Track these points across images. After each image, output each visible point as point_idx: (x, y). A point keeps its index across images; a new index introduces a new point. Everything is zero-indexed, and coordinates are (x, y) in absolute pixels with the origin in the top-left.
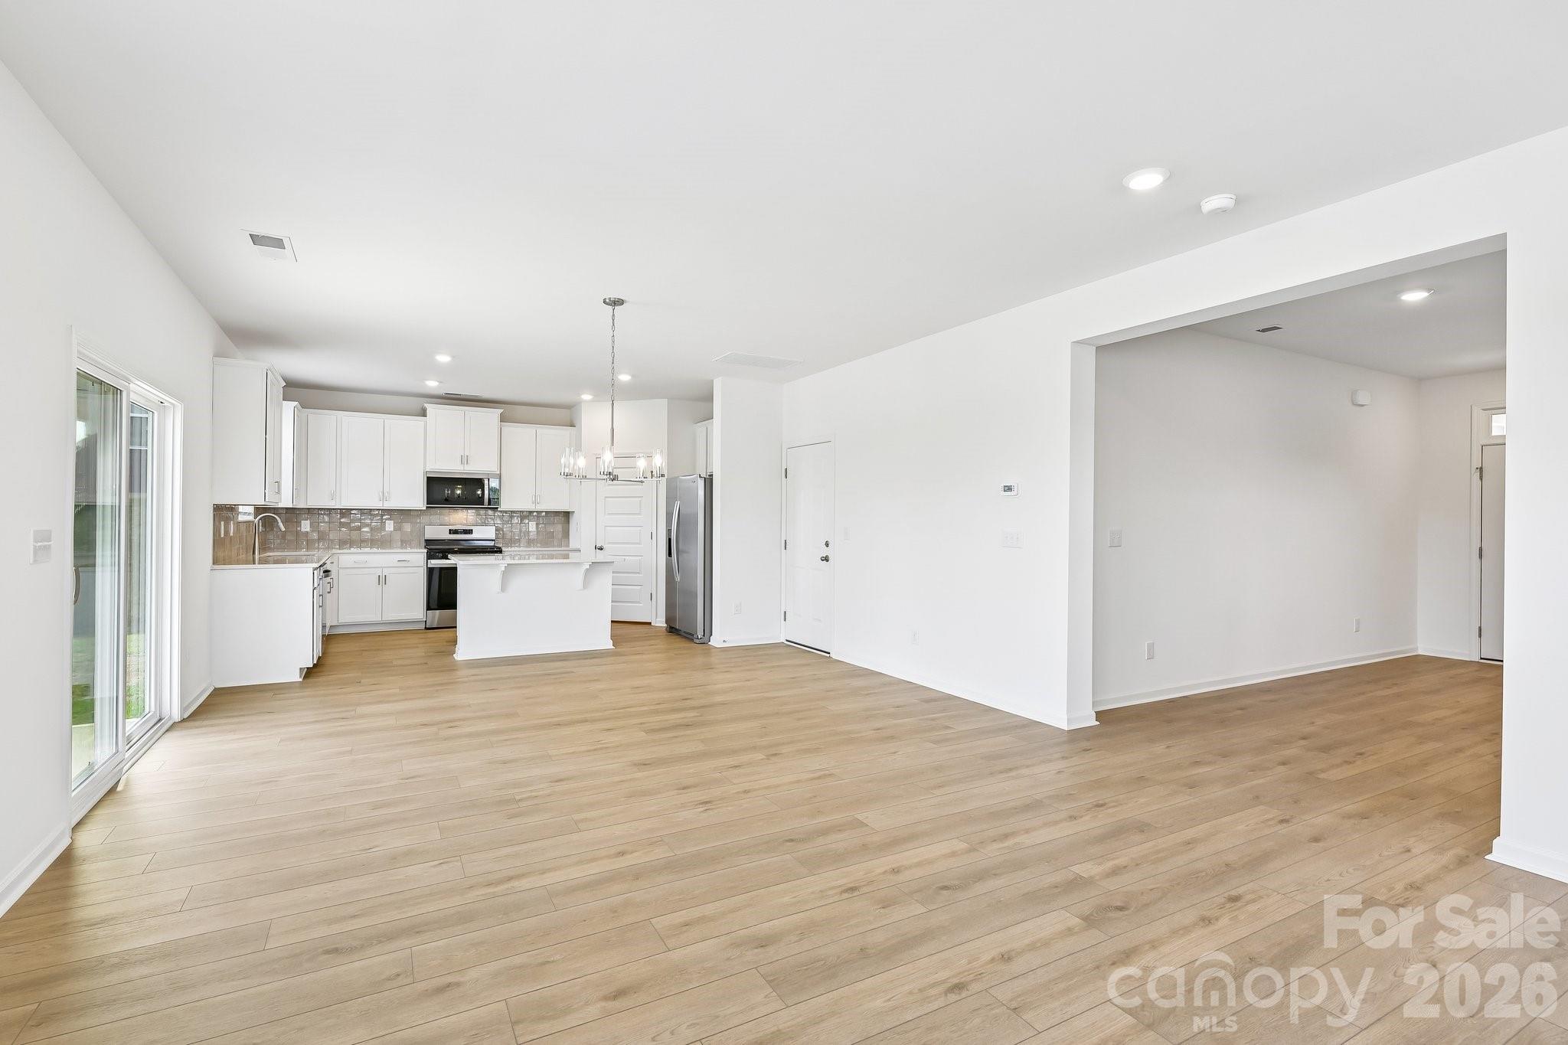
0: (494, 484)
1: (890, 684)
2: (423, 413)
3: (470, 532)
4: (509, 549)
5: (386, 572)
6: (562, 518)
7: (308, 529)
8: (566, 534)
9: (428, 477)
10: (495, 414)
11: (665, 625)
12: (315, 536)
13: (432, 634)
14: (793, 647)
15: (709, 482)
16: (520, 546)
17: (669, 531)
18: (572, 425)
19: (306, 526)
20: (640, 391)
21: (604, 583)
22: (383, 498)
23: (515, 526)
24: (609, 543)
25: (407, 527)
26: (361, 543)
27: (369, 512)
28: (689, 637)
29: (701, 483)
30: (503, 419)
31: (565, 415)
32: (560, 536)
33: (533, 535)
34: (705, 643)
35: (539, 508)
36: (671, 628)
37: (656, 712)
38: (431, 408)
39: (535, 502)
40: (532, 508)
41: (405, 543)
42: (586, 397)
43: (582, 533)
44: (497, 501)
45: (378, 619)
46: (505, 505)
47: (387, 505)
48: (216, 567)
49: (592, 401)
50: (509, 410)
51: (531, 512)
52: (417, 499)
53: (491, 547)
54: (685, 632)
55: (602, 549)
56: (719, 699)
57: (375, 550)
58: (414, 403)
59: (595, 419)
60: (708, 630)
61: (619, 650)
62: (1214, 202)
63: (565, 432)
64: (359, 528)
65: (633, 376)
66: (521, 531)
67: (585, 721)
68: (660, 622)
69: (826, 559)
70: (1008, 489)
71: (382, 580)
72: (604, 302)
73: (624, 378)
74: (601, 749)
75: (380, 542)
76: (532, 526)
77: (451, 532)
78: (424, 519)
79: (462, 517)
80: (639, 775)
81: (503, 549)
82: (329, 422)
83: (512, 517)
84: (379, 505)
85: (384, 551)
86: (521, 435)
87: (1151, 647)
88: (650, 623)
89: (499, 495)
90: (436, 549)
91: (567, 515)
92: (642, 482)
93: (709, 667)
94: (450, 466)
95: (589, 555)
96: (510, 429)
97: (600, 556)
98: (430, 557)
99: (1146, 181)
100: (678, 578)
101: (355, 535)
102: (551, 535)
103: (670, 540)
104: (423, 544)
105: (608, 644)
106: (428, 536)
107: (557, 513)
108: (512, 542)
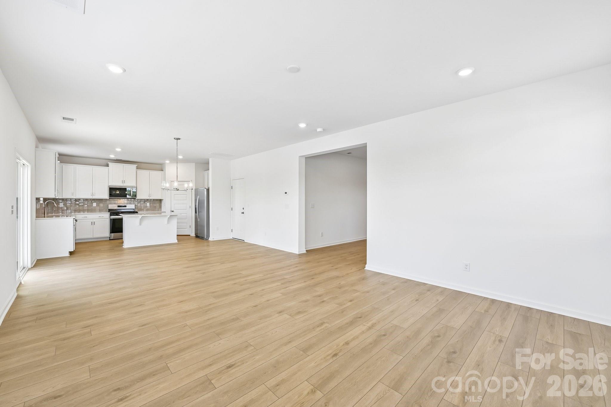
0: (134, 190)
1: (259, 247)
2: (107, 165)
3: (125, 206)
4: (140, 212)
5: (94, 220)
6: (159, 202)
7: (62, 206)
8: (160, 207)
9: (110, 188)
10: (134, 166)
11: (195, 235)
12: (65, 208)
13: (112, 241)
14: (234, 240)
15: (208, 190)
16: (144, 211)
17: (196, 205)
18: (162, 170)
19: (61, 205)
20: (186, 161)
21: (174, 222)
22: (92, 195)
23: (142, 205)
24: (176, 210)
25: (101, 205)
26: (84, 211)
27: (87, 200)
28: (202, 238)
29: (206, 190)
30: (137, 168)
31: (160, 167)
32: (158, 207)
33: (148, 207)
34: (207, 239)
35: (151, 198)
36: (197, 236)
37: (191, 257)
38: (110, 164)
39: (149, 196)
40: (148, 198)
41: (100, 211)
42: (167, 162)
43: (166, 206)
44: (136, 196)
45: (92, 237)
46: (139, 197)
47: (94, 197)
48: (37, 219)
49: (169, 163)
50: (140, 165)
51: (148, 200)
52: (106, 196)
53: (133, 212)
54: (201, 237)
55: (173, 212)
56: (210, 253)
57: (89, 213)
58: (104, 162)
59: (171, 169)
60: (208, 236)
61: (179, 243)
62: (319, 130)
63: (160, 173)
64: (83, 206)
65: (183, 157)
66: (144, 206)
67: (170, 260)
68: (193, 234)
69: (243, 213)
70: (286, 193)
71: (93, 223)
72: (174, 139)
73: (180, 157)
74: (175, 265)
75: (91, 210)
76: (148, 204)
77: (118, 206)
78: (108, 202)
79: (122, 201)
80: (186, 269)
81: (138, 212)
82: (70, 168)
83: (141, 201)
84: (91, 197)
85: (92, 213)
86: (144, 173)
87: (322, 234)
88: (190, 235)
89: (136, 194)
90: (113, 212)
91: (161, 201)
92: (186, 191)
93: (208, 246)
94: (118, 184)
95: (169, 213)
96: (140, 171)
97: (173, 214)
98: (111, 215)
99: (302, 125)
100: (199, 220)
101: (81, 208)
102: (155, 207)
103: (196, 208)
104: (108, 210)
105: (176, 241)
106: (110, 208)
107: (157, 200)
108: (141, 210)
